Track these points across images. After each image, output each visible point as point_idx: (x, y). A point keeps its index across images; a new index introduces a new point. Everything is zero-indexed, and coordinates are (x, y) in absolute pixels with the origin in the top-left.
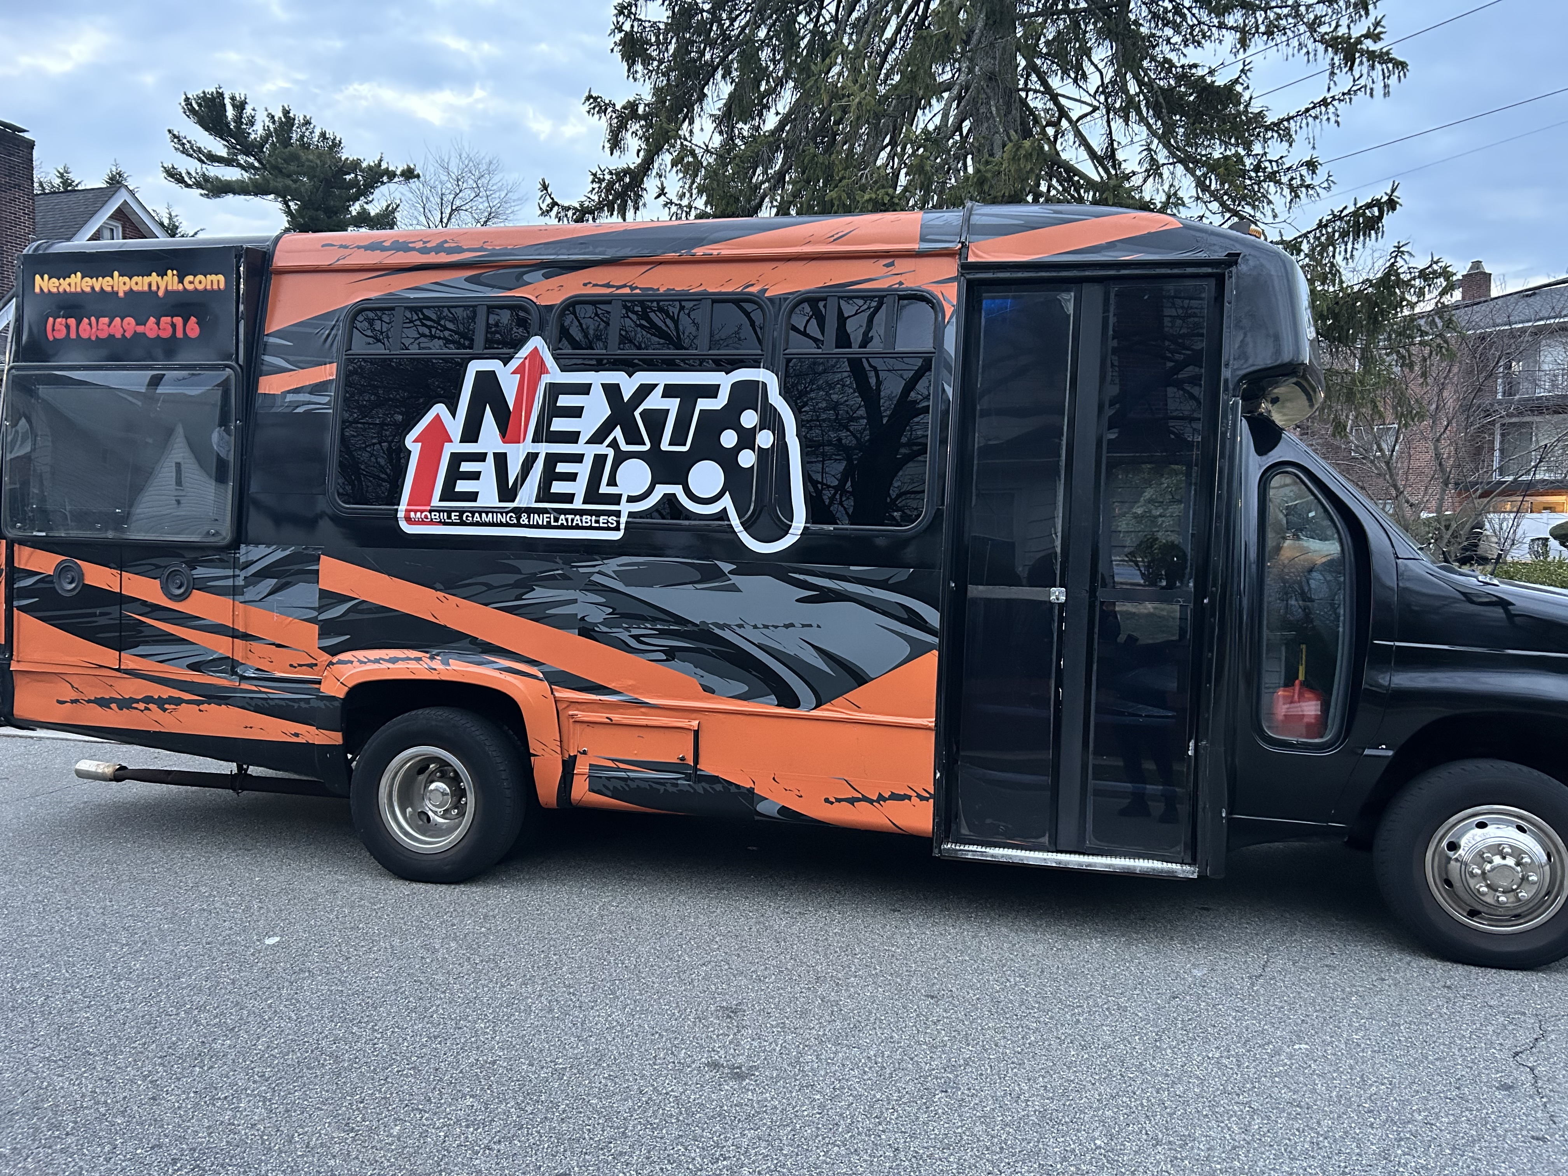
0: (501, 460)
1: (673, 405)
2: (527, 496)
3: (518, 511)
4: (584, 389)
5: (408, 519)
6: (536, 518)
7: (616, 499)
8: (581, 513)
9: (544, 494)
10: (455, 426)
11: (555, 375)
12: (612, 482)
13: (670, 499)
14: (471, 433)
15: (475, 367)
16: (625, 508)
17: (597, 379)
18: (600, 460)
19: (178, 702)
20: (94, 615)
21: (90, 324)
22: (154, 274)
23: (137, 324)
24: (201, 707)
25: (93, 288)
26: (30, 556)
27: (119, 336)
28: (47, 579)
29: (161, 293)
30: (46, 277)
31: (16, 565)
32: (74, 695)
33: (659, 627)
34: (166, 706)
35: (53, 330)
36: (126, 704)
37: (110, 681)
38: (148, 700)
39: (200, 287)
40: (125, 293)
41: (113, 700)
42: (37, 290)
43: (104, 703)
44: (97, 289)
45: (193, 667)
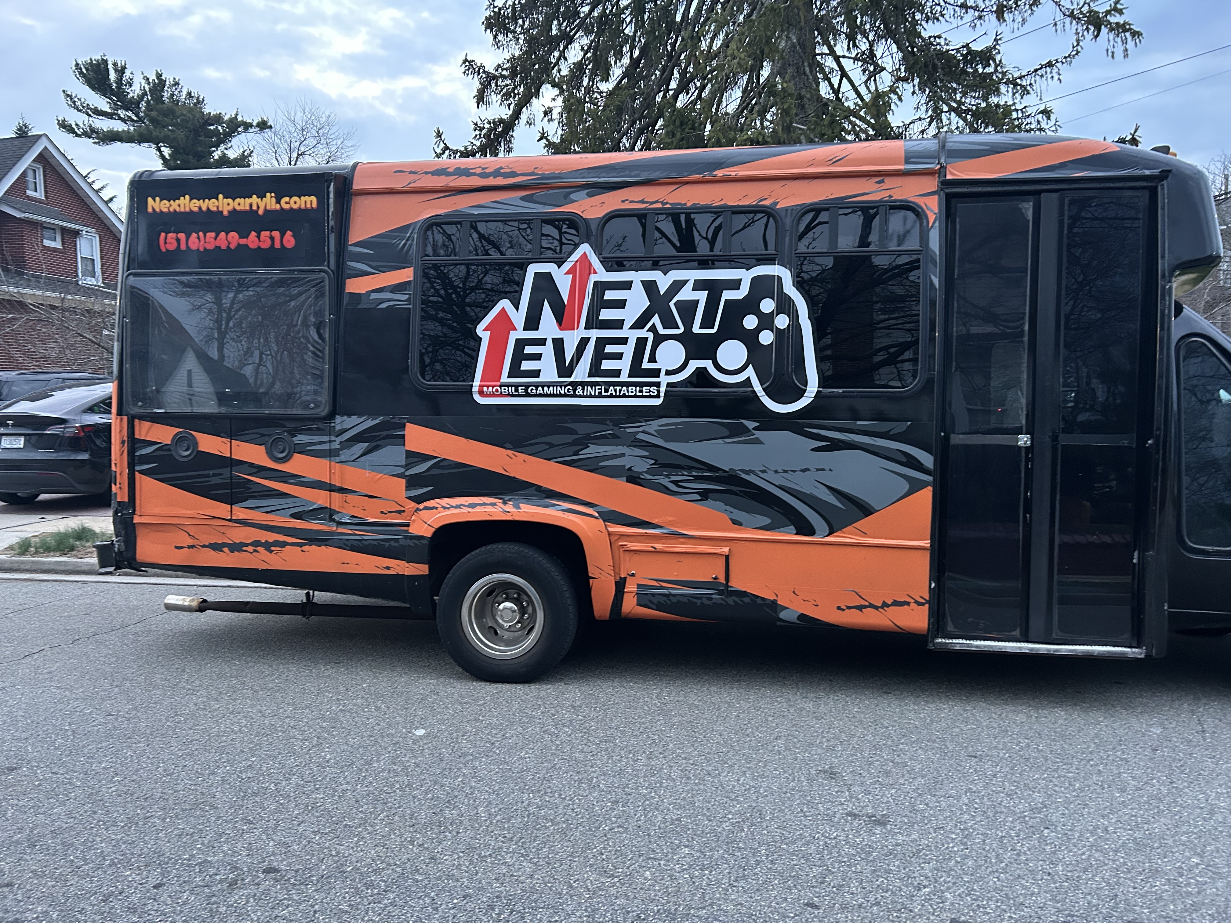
0: (559, 344)
1: (702, 296)
2: (581, 373)
3: (574, 384)
4: (627, 285)
5: (481, 393)
6: (589, 390)
7: (656, 373)
8: (627, 384)
9: (595, 369)
10: (519, 317)
11: (603, 275)
12: (652, 359)
13: (701, 373)
14: (532, 322)
15: (533, 269)
16: (664, 380)
17: (637, 277)
18: (641, 343)
19: (283, 544)
20: (208, 476)
21: (199, 238)
22: (254, 196)
23: (241, 237)
24: (304, 548)
25: (200, 208)
26: (149, 429)
27: (224, 247)
28: (164, 448)
29: (260, 212)
30: (158, 199)
31: (137, 436)
32: (190, 542)
33: (694, 474)
34: (273, 548)
35: (166, 243)
36: (237, 547)
37: (222, 530)
38: (256, 544)
39: (295, 207)
40: (229, 212)
41: (225, 545)
42: (150, 210)
43: (217, 547)
44: (204, 209)
45: (295, 516)
